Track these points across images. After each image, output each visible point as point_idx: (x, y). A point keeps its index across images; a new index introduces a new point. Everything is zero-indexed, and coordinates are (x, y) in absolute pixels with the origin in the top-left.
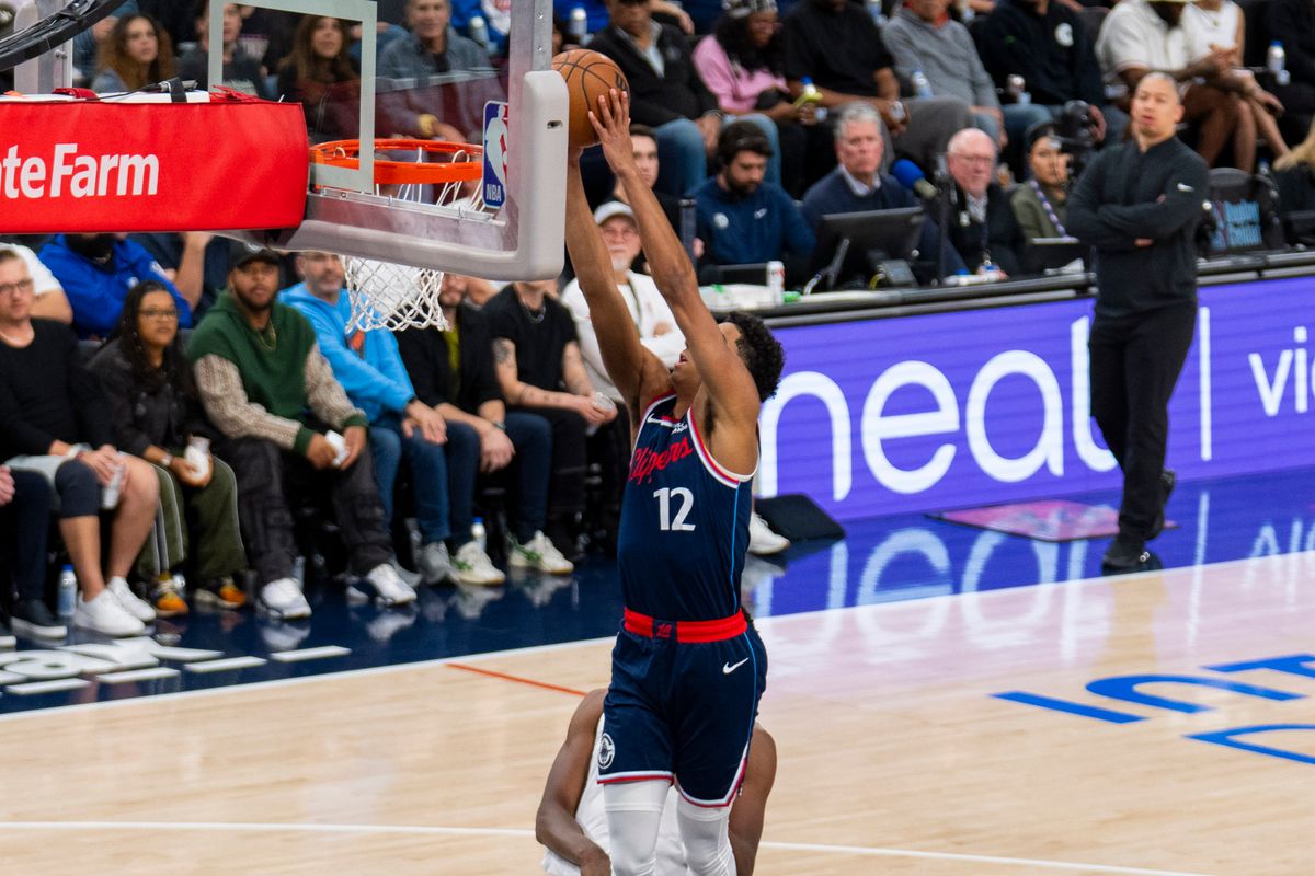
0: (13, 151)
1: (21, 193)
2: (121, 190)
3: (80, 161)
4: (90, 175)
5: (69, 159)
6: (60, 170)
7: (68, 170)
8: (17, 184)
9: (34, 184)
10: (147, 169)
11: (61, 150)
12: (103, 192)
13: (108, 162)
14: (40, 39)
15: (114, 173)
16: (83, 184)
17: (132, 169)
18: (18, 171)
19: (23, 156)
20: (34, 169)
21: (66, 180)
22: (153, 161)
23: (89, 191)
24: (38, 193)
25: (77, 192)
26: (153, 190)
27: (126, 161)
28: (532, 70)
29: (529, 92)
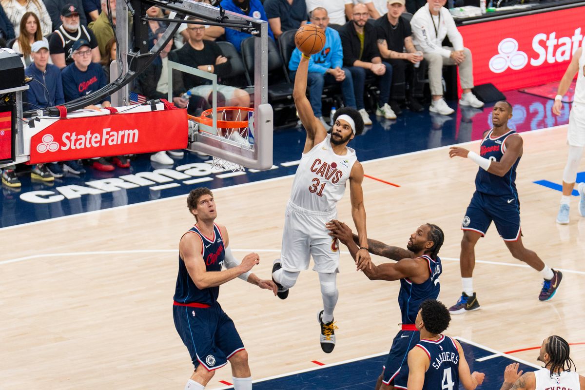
0: (89, 132)
1: (91, 145)
2: (126, 142)
3: (111, 133)
4: (115, 138)
5: (108, 133)
6: (105, 137)
7: (108, 137)
8: (90, 143)
9: (96, 142)
10: (134, 134)
11: (105, 130)
12: (119, 142)
13: (121, 133)
15: (123, 136)
16: (113, 141)
17: (129, 135)
18: (91, 139)
19: (92, 133)
20: (96, 137)
21: (107, 140)
22: (136, 131)
23: (115, 143)
24: (98, 145)
25: (110, 143)
27: (127, 132)
28: (261, 104)
29: (260, 111)
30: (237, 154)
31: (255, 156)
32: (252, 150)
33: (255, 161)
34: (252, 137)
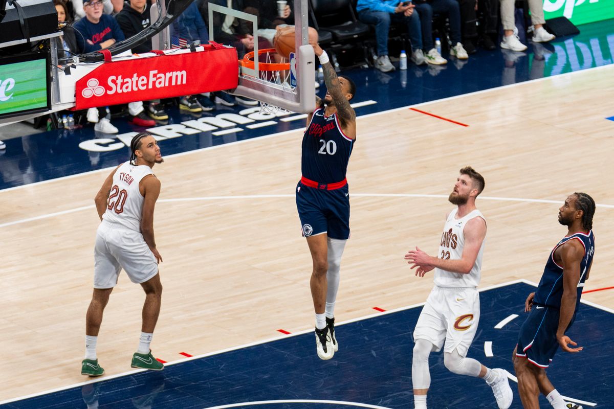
0: (135, 75)
1: (138, 88)
2: (173, 83)
3: (159, 76)
4: (162, 80)
5: (155, 75)
6: (152, 79)
7: (155, 79)
8: (137, 86)
9: (143, 85)
10: (182, 76)
11: (152, 73)
12: (167, 85)
13: (168, 75)
14: (143, 37)
15: (171, 78)
16: (160, 83)
17: (177, 77)
18: (137, 81)
19: (139, 76)
20: (143, 80)
21: (154, 83)
22: (184, 73)
23: (162, 85)
24: (145, 88)
25: (158, 86)
26: (184, 82)
27: (175, 74)
28: (302, 45)
29: (301, 53)
30: (279, 97)
31: (298, 99)
32: (294, 93)
33: (297, 104)
34: (295, 79)
